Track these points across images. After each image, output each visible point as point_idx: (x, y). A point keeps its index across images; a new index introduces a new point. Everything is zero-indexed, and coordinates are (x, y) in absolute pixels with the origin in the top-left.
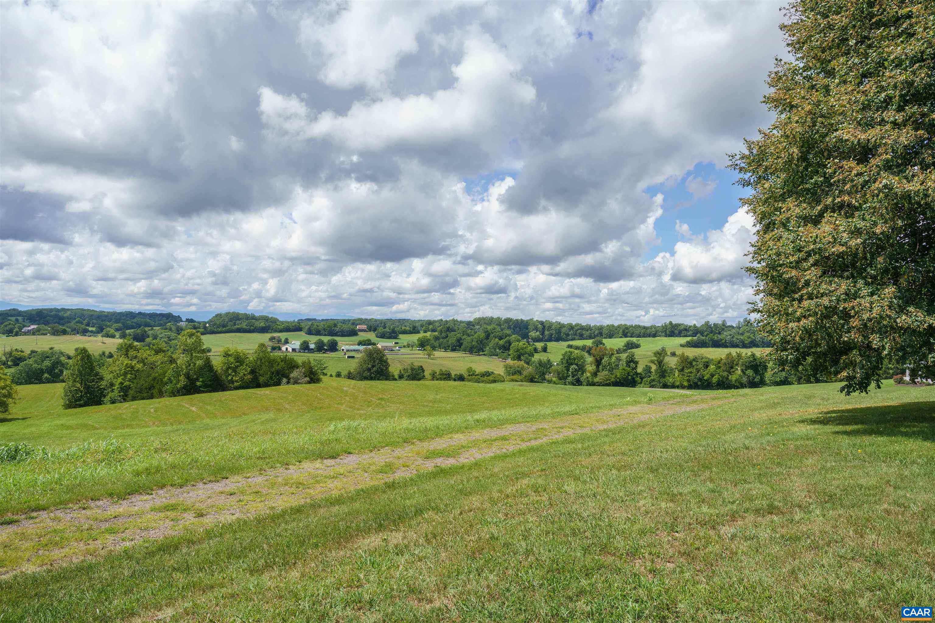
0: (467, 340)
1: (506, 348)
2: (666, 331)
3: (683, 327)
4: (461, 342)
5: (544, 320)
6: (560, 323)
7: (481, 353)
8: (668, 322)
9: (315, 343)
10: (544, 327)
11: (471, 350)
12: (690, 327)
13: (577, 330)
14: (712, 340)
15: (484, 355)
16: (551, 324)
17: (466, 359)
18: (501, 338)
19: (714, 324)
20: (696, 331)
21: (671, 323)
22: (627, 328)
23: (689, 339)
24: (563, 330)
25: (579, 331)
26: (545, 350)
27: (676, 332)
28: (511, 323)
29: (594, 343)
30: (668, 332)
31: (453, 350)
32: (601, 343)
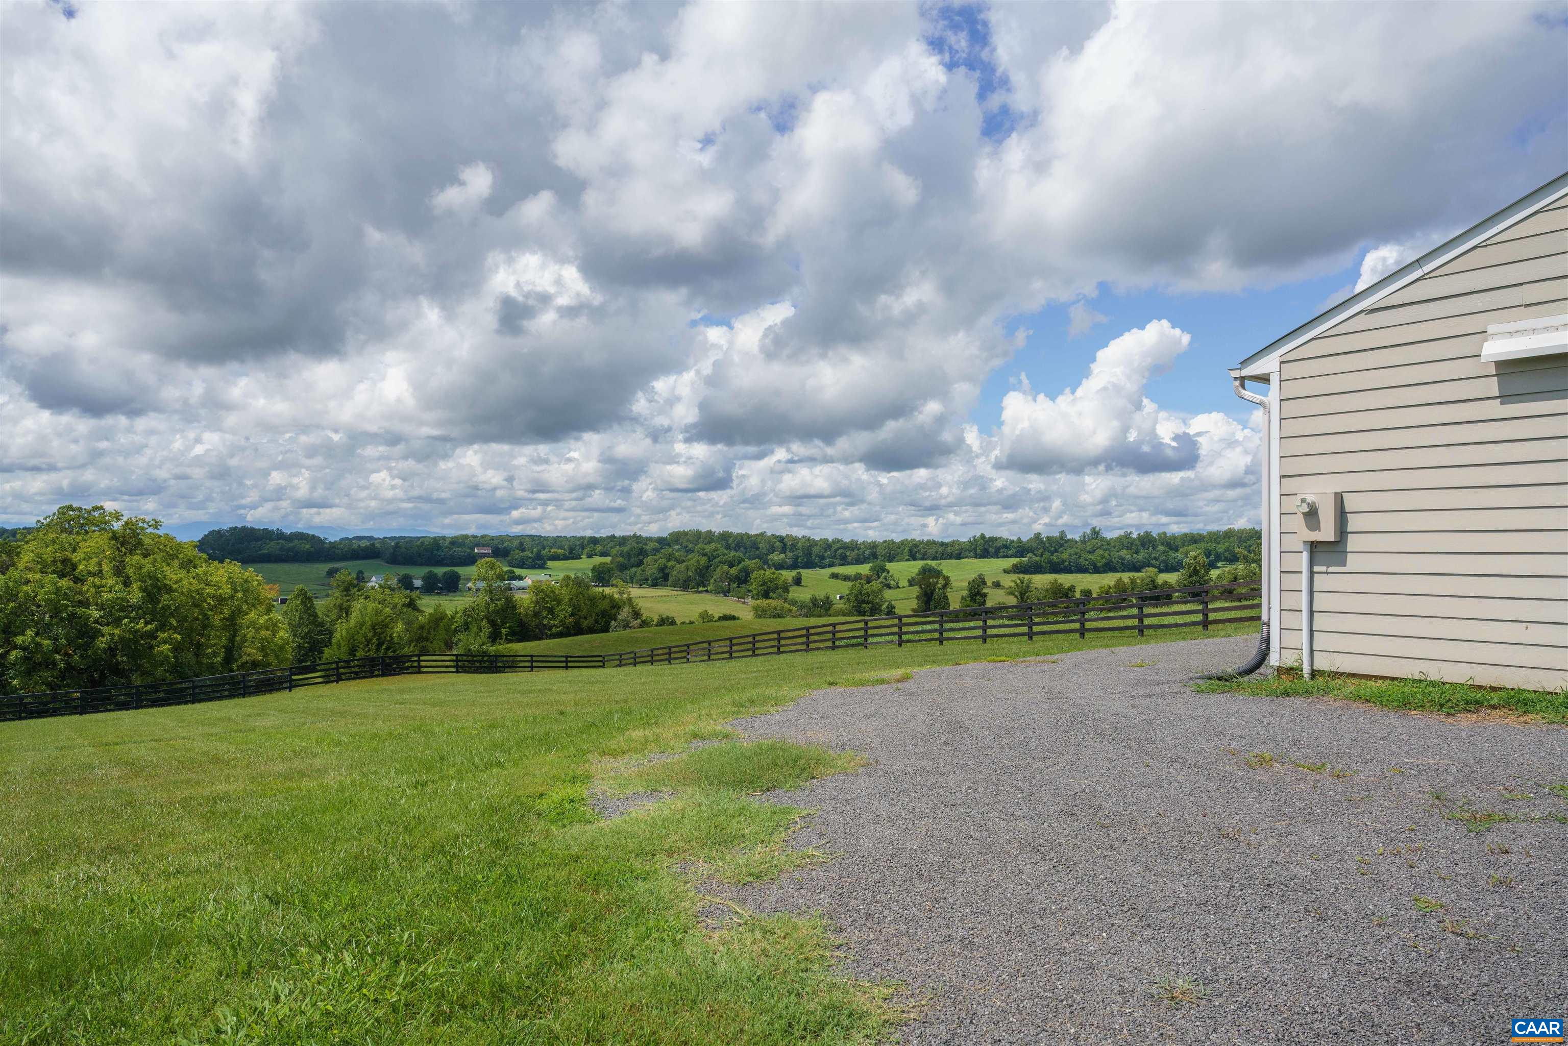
0: (677, 570)
1: (743, 579)
2: (975, 549)
3: (1000, 544)
4: (667, 571)
5: (784, 535)
6: (809, 539)
7: (701, 589)
8: (978, 535)
9: (423, 579)
10: (785, 545)
11: (685, 585)
12: (1013, 541)
13: (837, 550)
14: (1050, 562)
15: (707, 591)
16: (796, 540)
17: (679, 598)
18: (731, 565)
19: (1048, 537)
20: (1021, 549)
21: (983, 536)
22: (916, 546)
23: (1015, 561)
24: (816, 550)
25: (840, 551)
26: (798, 581)
27: (992, 550)
28: (731, 540)
29: (872, 569)
30: (978, 551)
31: (655, 585)
32: (884, 570)
